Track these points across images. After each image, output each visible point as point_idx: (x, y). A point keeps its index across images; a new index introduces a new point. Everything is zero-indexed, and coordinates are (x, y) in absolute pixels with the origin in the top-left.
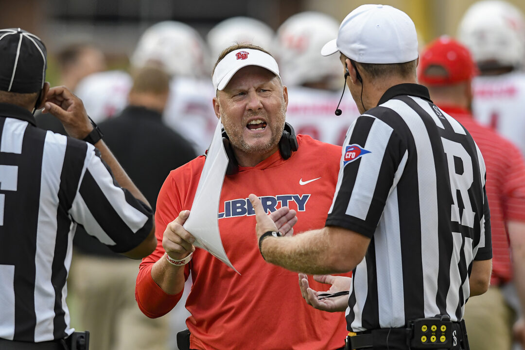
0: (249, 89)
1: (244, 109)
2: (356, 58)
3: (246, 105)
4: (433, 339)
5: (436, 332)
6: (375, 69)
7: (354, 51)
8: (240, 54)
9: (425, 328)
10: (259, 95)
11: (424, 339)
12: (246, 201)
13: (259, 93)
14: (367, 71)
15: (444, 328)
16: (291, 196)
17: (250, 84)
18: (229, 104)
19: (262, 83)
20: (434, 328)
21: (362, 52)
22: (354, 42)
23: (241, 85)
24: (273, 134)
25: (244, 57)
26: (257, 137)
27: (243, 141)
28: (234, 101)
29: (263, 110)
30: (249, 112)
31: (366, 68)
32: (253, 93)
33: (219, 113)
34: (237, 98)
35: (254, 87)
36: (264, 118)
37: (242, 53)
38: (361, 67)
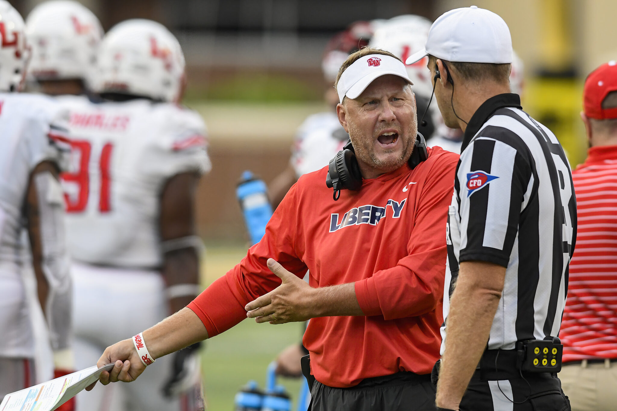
0: (382, 97)
1: (377, 119)
2: (449, 57)
3: (379, 115)
4: (545, 362)
5: (547, 354)
6: (468, 69)
7: (447, 50)
8: (372, 60)
9: (537, 350)
10: (392, 105)
11: (536, 362)
12: (358, 209)
13: (391, 102)
14: (460, 71)
15: (555, 351)
16: (391, 201)
17: (384, 93)
18: (359, 113)
19: (396, 91)
20: (546, 350)
21: (455, 50)
22: (447, 40)
23: (374, 93)
24: (404, 147)
25: (376, 63)
26: (389, 152)
27: (373, 155)
28: (365, 110)
29: (396, 122)
30: (382, 124)
31: (459, 67)
32: (386, 102)
33: (344, 120)
34: (368, 107)
35: (387, 96)
36: (397, 130)
37: (374, 59)
38: (452, 67)
